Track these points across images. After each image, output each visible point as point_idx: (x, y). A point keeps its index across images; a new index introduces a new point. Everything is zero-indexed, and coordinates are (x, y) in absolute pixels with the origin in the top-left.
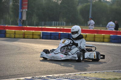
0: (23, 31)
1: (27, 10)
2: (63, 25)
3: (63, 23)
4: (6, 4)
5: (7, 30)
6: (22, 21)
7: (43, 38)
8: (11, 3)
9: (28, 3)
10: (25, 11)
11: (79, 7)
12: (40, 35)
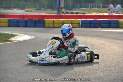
0: (62, 19)
3: (100, 5)
7: (82, 27)
12: (79, 24)
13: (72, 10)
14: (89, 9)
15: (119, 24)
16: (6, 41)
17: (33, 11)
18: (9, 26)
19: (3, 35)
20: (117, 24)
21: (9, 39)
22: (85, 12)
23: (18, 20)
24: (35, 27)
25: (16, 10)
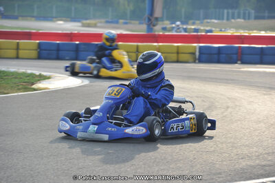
0: (155, 44)
3: (249, 13)
5: (120, 43)
6: (153, 20)
7: (201, 61)
12: (194, 54)
13: (186, 23)
14: (225, 21)
16: (26, 89)
17: (99, 25)
18: (40, 57)
19: (22, 76)
21: (33, 84)
22: (214, 29)
23: (58, 44)
25: (61, 22)
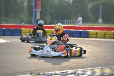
1: (40, 10)
2: (75, 23)
4: (21, 4)
5: (22, 29)
6: (36, 20)
8: (26, 4)
9: (42, 3)
10: (39, 10)
11: (90, 6)
15: (89, 34)
20: (87, 34)
24: (12, 35)
